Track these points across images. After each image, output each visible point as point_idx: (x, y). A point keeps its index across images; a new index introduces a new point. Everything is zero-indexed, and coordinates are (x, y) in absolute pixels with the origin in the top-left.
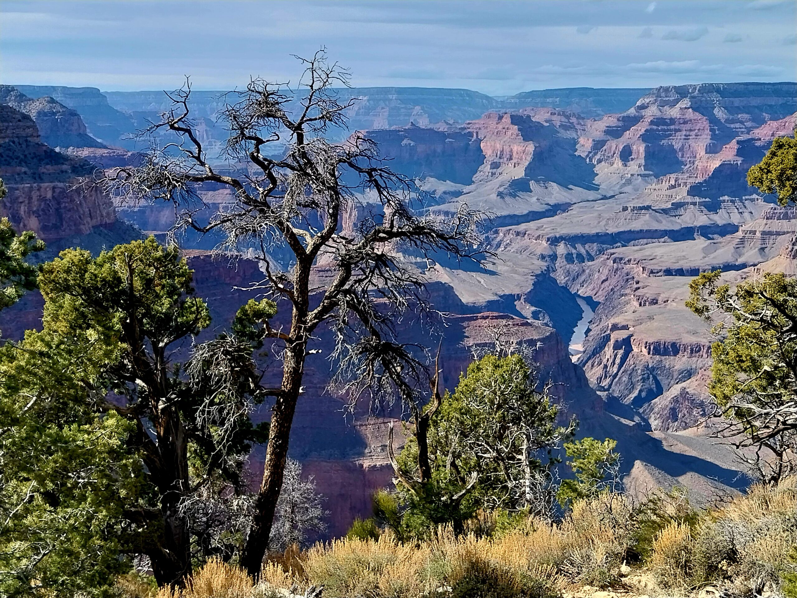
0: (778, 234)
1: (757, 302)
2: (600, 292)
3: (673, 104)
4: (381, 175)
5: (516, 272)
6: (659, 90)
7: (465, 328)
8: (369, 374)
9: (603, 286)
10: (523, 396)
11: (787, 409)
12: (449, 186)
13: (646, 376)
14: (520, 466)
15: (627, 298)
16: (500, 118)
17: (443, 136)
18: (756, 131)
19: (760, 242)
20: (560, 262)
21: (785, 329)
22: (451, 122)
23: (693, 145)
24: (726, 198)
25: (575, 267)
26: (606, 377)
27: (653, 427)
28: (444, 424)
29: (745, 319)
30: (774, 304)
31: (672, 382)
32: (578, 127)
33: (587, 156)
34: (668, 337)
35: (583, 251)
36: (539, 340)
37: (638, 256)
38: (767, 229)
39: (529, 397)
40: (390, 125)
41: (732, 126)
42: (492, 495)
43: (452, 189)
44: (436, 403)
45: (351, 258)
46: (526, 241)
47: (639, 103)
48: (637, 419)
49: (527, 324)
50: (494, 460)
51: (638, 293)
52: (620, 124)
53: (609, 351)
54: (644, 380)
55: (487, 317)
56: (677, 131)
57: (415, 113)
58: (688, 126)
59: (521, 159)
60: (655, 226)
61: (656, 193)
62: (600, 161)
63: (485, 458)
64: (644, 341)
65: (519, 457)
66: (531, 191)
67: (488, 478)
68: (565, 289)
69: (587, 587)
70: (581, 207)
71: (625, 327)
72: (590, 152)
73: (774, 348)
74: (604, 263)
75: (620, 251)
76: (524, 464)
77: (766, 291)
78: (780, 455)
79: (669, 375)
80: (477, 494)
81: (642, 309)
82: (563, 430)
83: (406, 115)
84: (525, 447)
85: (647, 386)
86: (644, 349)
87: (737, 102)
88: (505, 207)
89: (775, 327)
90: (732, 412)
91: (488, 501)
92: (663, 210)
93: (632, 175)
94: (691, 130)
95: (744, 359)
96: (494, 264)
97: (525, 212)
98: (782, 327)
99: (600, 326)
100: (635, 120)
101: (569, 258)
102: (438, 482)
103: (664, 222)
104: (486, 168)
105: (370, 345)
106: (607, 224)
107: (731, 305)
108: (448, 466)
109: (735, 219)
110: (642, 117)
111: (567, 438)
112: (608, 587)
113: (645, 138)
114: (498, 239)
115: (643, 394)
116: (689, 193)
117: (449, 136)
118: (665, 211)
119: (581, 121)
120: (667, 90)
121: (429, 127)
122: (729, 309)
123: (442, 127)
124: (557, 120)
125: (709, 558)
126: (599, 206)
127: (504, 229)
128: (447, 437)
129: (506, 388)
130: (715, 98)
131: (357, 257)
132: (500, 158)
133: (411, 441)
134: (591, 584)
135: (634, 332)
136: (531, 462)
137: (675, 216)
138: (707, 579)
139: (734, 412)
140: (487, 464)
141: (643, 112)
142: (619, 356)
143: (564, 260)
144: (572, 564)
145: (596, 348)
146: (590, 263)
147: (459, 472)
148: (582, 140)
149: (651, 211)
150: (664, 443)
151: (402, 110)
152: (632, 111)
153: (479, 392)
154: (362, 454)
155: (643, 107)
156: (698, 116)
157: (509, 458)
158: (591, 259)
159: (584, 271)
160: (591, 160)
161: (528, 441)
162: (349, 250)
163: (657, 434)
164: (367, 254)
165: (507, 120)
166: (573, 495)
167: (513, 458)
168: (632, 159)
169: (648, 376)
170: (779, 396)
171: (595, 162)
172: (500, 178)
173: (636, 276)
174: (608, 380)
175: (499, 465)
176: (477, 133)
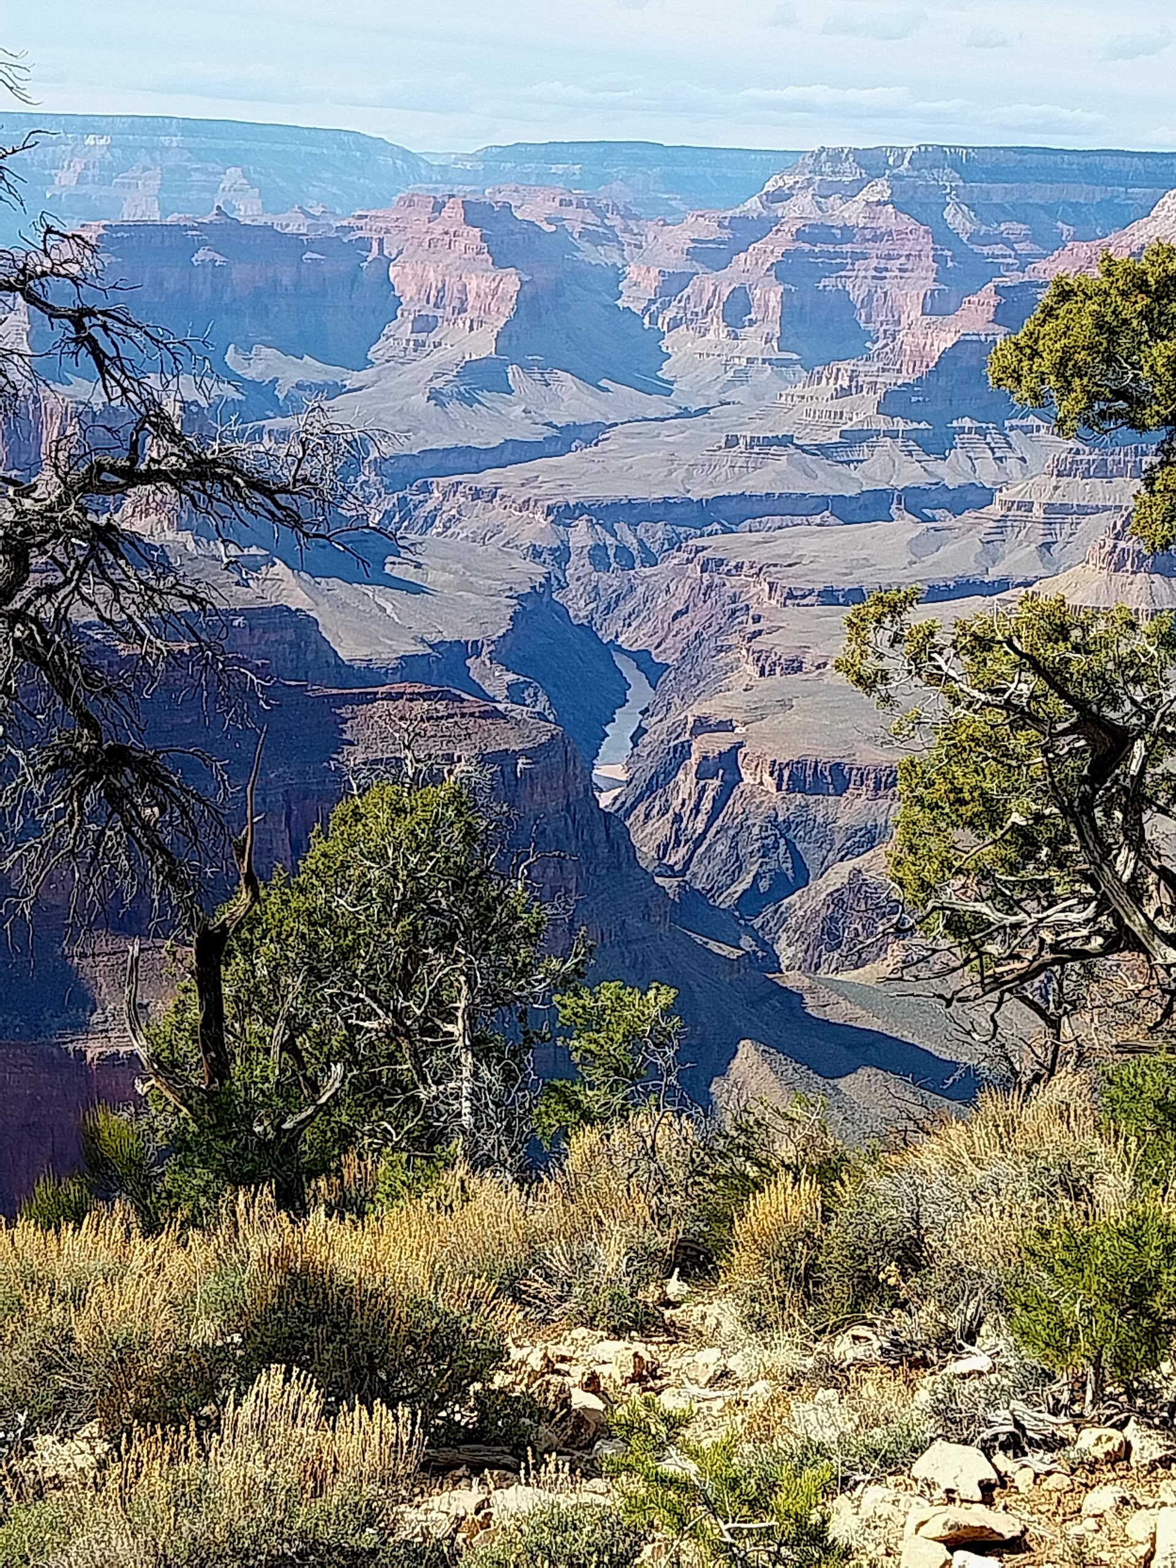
0: (1084, 511)
1: (1000, 662)
2: (670, 640)
3: (849, 193)
4: (104, 327)
5: (470, 588)
6: (816, 156)
7: (345, 721)
8: (71, 824)
9: (676, 627)
10: (460, 881)
11: (1062, 916)
12: (311, 369)
13: (769, 841)
14: (449, 1050)
15: (732, 656)
16: (438, 207)
17: (296, 244)
18: (1041, 265)
19: (1040, 529)
20: (578, 567)
21: (1060, 727)
22: (317, 211)
23: (894, 292)
24: (967, 422)
25: (612, 581)
26: (678, 843)
27: (784, 962)
28: (268, 949)
29: (970, 704)
30: (1037, 668)
31: (830, 856)
32: (625, 238)
33: (646, 309)
34: (826, 752)
35: (631, 542)
36: (523, 753)
37: (760, 556)
38: (1057, 500)
39: (476, 885)
40: (165, 213)
41: (986, 250)
42: (381, 1119)
43: (318, 379)
44: (245, 897)
45: (28, 531)
46: (497, 512)
47: (769, 187)
48: (746, 942)
49: (496, 714)
50: (387, 1036)
51: (755, 645)
52: (726, 234)
53: (685, 782)
54: (765, 850)
55: (400, 696)
56: (856, 256)
57: (226, 184)
58: (884, 247)
59: (488, 311)
60: (801, 485)
61: (806, 405)
62: (674, 324)
63: (369, 1031)
64: (770, 759)
65: (449, 1028)
66: (510, 392)
67: (375, 1078)
68: (588, 630)
69: (581, 1332)
70: (627, 435)
71: (726, 726)
72: (652, 302)
73: (1036, 771)
74: (679, 572)
75: (717, 544)
76: (460, 1044)
77: (1019, 637)
78: (1054, 1024)
79: (824, 841)
80: (345, 1119)
81: (766, 681)
82: (555, 965)
83: (203, 189)
84: (462, 1004)
85: (773, 865)
86: (766, 777)
87: (998, 192)
88: (445, 426)
89: (1036, 720)
90: (938, 922)
91: (372, 1134)
92: (819, 447)
93: (750, 361)
94: (889, 257)
95: (967, 796)
96: (418, 566)
97: (496, 442)
98: (1053, 724)
99: (667, 723)
100: (764, 226)
101: (598, 556)
102: (247, 1089)
103: (820, 473)
104: (402, 329)
105: (75, 750)
106: (689, 476)
107: (939, 668)
108: (275, 1049)
109: (986, 473)
110: (777, 220)
111: (565, 983)
112: (629, 1329)
113: (781, 271)
114: (429, 506)
115: (764, 885)
116: (880, 409)
117: (310, 246)
118: (823, 450)
119: (632, 224)
120: (836, 156)
121: (261, 221)
122: (938, 678)
123: (294, 224)
124: (575, 220)
125: (863, 1259)
126: (672, 434)
127: (444, 481)
128: (274, 981)
129: (422, 861)
130: (948, 178)
131: (43, 530)
132: (436, 305)
133: (186, 990)
134: (590, 1324)
135: (746, 737)
136: (475, 1041)
137: (848, 463)
138: (855, 1307)
139: (941, 923)
140: (371, 1045)
141: (780, 209)
142: (710, 794)
143: (587, 561)
144: (547, 1276)
145: (656, 775)
146: (648, 571)
147: (302, 1066)
148: (633, 272)
149: (792, 450)
150: (808, 999)
151: (196, 176)
152: (753, 205)
153: (354, 872)
154: (82, 1027)
155: (780, 196)
156: (906, 222)
157: (424, 1031)
158: (651, 560)
159: (632, 589)
160: (653, 320)
161: (471, 989)
162: (24, 513)
163: (793, 980)
164: (69, 525)
165: (453, 213)
166: (571, 1117)
167: (434, 1031)
168: (752, 323)
169: (776, 841)
170: (1047, 885)
171: (662, 324)
172: (436, 355)
173: (752, 603)
174: (682, 851)
175: (399, 1045)
176: (381, 240)
